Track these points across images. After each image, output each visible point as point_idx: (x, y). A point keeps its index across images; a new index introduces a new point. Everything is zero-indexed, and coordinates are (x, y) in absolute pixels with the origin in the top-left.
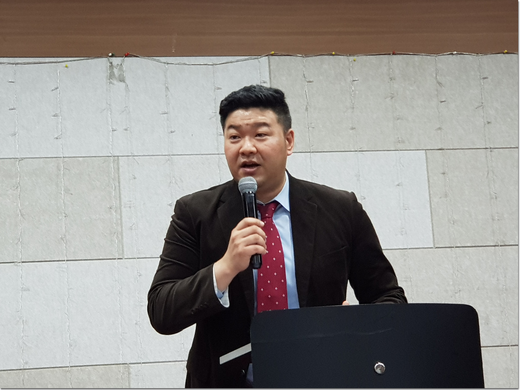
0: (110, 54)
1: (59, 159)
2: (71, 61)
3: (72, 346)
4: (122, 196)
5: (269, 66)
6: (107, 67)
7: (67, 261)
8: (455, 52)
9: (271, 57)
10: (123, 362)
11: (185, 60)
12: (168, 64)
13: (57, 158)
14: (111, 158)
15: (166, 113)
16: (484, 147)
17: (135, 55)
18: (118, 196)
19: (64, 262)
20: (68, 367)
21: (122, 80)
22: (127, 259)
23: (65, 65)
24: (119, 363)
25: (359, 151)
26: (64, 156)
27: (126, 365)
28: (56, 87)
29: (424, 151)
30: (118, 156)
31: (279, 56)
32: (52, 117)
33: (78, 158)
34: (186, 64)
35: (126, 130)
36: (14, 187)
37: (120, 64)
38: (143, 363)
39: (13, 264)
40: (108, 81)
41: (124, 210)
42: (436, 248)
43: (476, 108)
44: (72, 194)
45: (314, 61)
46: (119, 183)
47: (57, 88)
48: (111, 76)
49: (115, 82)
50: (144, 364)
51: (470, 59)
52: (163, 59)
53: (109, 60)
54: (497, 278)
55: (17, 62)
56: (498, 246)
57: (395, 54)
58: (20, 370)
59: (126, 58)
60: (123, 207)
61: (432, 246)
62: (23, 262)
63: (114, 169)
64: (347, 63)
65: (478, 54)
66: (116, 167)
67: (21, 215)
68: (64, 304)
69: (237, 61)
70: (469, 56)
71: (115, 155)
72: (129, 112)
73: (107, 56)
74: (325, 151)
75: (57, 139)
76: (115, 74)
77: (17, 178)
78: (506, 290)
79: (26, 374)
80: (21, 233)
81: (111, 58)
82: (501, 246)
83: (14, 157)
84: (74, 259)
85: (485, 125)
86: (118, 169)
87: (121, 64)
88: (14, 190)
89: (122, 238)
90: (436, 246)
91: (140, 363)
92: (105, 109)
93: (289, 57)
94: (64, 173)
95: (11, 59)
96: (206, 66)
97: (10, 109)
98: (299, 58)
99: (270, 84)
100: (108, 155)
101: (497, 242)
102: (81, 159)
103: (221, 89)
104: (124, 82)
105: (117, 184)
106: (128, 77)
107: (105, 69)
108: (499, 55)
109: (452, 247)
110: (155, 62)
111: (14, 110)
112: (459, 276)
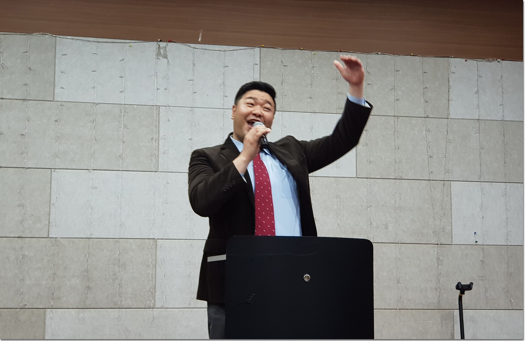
0: (159, 40)
1: (122, 105)
2: (133, 42)
3: (121, 225)
4: (160, 132)
5: (260, 54)
7: (122, 171)
8: (380, 53)
9: (261, 48)
10: (153, 238)
12: (195, 48)
14: (155, 107)
15: (193, 80)
16: (394, 115)
17: (174, 41)
18: (157, 132)
19: (120, 172)
20: (118, 238)
21: (165, 57)
22: (160, 172)
23: (129, 45)
24: (150, 238)
25: (313, 112)
26: (125, 103)
27: (155, 240)
28: (123, 59)
30: (159, 106)
31: (266, 48)
32: (120, 78)
33: (134, 106)
34: (207, 50)
35: (166, 89)
36: (92, 121)
37: (165, 46)
39: (87, 170)
40: (157, 57)
41: (160, 140)
42: (358, 178)
43: (390, 90)
44: (128, 128)
45: (289, 52)
46: (159, 123)
48: (159, 54)
49: (161, 58)
50: (166, 240)
51: (388, 57)
52: (193, 45)
53: (158, 43)
54: (395, 200)
56: (397, 179)
57: (341, 52)
58: (87, 238)
59: (169, 43)
60: (160, 138)
61: (355, 177)
62: (94, 170)
63: (156, 114)
64: (310, 55)
65: (394, 55)
66: (157, 112)
67: (95, 139)
69: (240, 50)
70: (388, 55)
72: (169, 78)
73: (157, 41)
74: (292, 111)
75: (121, 92)
77: (94, 115)
78: (400, 208)
79: (91, 241)
80: (94, 151)
82: (399, 179)
83: (93, 102)
84: (126, 170)
85: (395, 101)
86: (159, 114)
88: (92, 123)
89: (158, 159)
90: (358, 177)
91: (164, 239)
92: (153, 75)
93: (273, 49)
94: (124, 114)
95: (95, 39)
96: (220, 51)
97: (92, 71)
98: (280, 50)
99: (260, 66)
100: (153, 105)
101: (396, 177)
102: (135, 106)
103: (228, 67)
104: (167, 58)
105: (157, 124)
106: (169, 55)
107: (155, 49)
108: (407, 56)
109: (367, 178)
110: (187, 47)
111: (95, 72)
112: (371, 197)
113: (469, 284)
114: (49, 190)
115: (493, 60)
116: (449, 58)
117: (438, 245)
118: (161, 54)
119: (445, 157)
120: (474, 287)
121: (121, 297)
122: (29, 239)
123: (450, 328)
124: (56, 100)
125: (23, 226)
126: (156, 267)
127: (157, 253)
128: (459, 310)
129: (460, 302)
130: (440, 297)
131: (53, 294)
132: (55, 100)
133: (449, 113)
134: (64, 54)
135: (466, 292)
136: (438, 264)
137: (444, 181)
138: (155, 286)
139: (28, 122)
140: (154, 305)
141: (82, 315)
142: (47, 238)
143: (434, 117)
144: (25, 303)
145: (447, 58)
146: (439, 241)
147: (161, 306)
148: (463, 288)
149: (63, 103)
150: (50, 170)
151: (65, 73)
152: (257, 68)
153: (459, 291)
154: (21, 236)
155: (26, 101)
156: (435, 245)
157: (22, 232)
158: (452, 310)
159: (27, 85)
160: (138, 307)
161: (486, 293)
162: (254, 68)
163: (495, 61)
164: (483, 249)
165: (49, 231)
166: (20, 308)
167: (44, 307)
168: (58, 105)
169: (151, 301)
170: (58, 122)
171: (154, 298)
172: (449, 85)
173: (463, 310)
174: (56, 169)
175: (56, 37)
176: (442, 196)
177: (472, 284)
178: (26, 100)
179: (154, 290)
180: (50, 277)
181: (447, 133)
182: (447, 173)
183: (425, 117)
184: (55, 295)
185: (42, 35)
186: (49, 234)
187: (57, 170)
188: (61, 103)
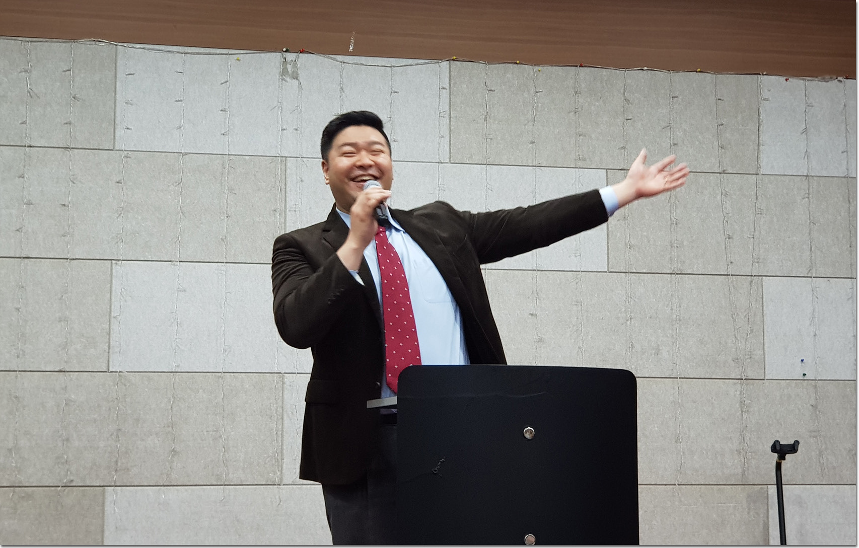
0: (285, 49)
1: (224, 156)
2: (243, 54)
3: (225, 351)
4: (288, 199)
5: (450, 72)
6: (281, 64)
7: (226, 263)
8: (646, 68)
9: (452, 62)
10: (278, 372)
11: (363, 60)
12: (344, 63)
13: (223, 156)
14: (279, 158)
17: (310, 51)
18: (283, 199)
19: (223, 264)
20: (221, 372)
21: (295, 77)
23: (235, 58)
24: (273, 372)
25: (537, 166)
26: (230, 153)
27: (281, 375)
28: (226, 80)
29: (605, 170)
30: (286, 157)
31: (460, 62)
32: (221, 112)
33: (244, 157)
34: (363, 65)
35: (296, 130)
36: (176, 182)
38: (298, 373)
39: (170, 263)
40: (281, 77)
41: (288, 213)
42: (610, 272)
43: (663, 128)
44: (235, 194)
45: (497, 69)
46: (285, 185)
47: (228, 81)
48: (284, 72)
49: (288, 79)
50: (299, 375)
51: (661, 75)
52: (339, 58)
53: (283, 55)
54: (672, 307)
55: (186, 51)
56: (674, 274)
57: (583, 67)
58: (172, 372)
59: (301, 54)
60: (288, 210)
61: (606, 270)
62: (180, 262)
63: (281, 170)
64: (532, 73)
65: (669, 71)
66: (283, 167)
67: (182, 212)
68: (221, 308)
69: (417, 64)
70: (660, 72)
71: (283, 155)
72: (301, 111)
73: (281, 51)
74: (502, 164)
75: (224, 135)
76: (289, 70)
77: (179, 173)
78: (680, 320)
79: (177, 377)
80: (180, 231)
81: (284, 53)
82: (677, 274)
83: (178, 151)
84: (233, 261)
85: (670, 146)
86: (286, 170)
87: (295, 60)
88: (176, 186)
91: (295, 374)
92: (275, 107)
93: (471, 63)
94: (228, 171)
95: (180, 48)
96: (384, 67)
97: (176, 101)
98: (481, 64)
99: (450, 91)
100: (275, 155)
101: (673, 271)
102: (247, 157)
103: (398, 92)
104: (297, 79)
105: (283, 186)
106: (302, 75)
107: (278, 64)
108: (691, 73)
109: (626, 273)
110: (331, 60)
111: (180, 102)
112: (631, 303)
113: (792, 443)
114: (108, 296)
115: (831, 78)
116: (759, 76)
117: (742, 381)
118: (288, 72)
119: (753, 238)
120: (801, 448)
121: (227, 466)
122: (77, 373)
123: (762, 515)
124: (118, 149)
125: (67, 353)
126: (282, 419)
127: (285, 396)
128: (776, 486)
129: (779, 473)
130: (745, 465)
131: (117, 462)
132: (116, 148)
133: (758, 166)
134: (129, 73)
135: (787, 456)
136: (742, 411)
137: (752, 276)
138: (282, 449)
139: (73, 184)
140: (281, 479)
141: (163, 496)
142: (106, 372)
143: (734, 172)
144: (72, 478)
145: (756, 76)
146: (743, 374)
147: (293, 482)
148: (782, 450)
149: (130, 153)
150: (111, 261)
151: (131, 104)
152: (445, 93)
153: (776, 455)
154: (64, 370)
155: (69, 150)
156: (737, 381)
157: (65, 362)
158: (766, 486)
159: (70, 124)
160: (256, 483)
161: (821, 458)
162: (440, 95)
163: (835, 80)
164: (815, 387)
165: (109, 361)
166: (62, 487)
167: (102, 485)
168: (122, 156)
169: (275, 473)
170: (121, 184)
171: (280, 469)
172: (759, 119)
173: (783, 486)
174: (119, 260)
175: (116, 45)
176: (749, 301)
177: (797, 443)
178: (69, 148)
179: (280, 454)
180: (111, 435)
181: (757, 198)
182: (757, 264)
183: (720, 173)
184: (119, 464)
185: (94, 42)
186: (108, 366)
187: (120, 262)
188: (126, 152)
